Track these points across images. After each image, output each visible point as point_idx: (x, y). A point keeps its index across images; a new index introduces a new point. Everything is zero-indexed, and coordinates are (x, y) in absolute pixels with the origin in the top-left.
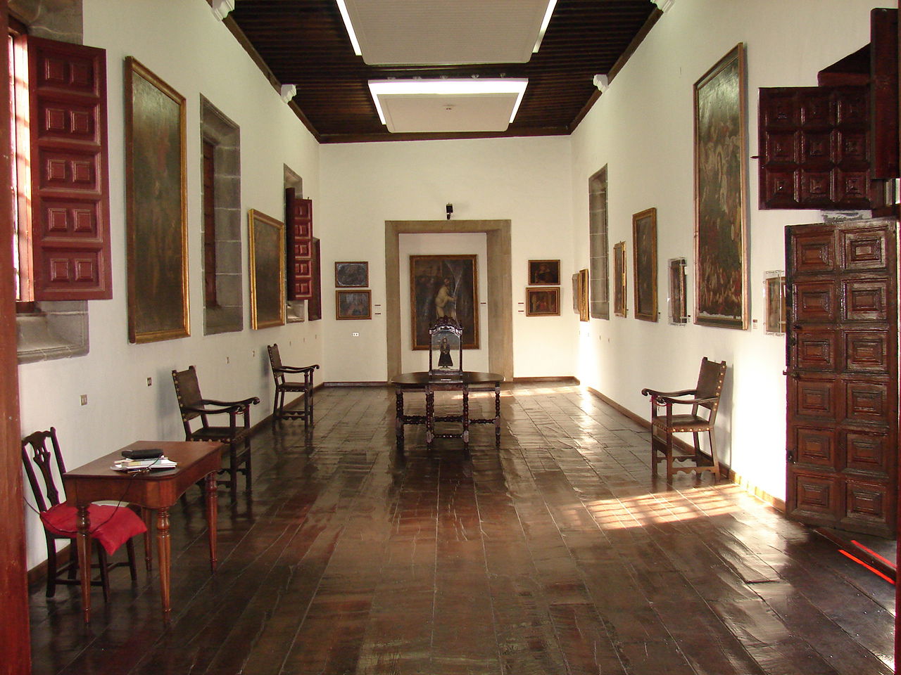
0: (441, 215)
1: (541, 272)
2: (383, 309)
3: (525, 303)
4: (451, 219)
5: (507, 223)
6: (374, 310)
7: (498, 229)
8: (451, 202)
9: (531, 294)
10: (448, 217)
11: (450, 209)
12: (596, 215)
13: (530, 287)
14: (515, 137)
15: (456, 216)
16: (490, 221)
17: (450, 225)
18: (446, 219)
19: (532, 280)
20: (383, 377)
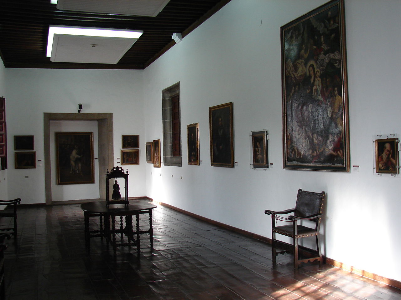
0: (75, 110)
1: (129, 142)
2: (43, 162)
3: (120, 158)
4: (81, 112)
5: (111, 115)
6: (37, 163)
7: (106, 119)
8: (81, 103)
9: (124, 154)
10: (79, 111)
11: (80, 107)
12: (166, 110)
13: (123, 149)
14: (115, 69)
15: (84, 111)
16: (102, 114)
17: (80, 116)
18: (78, 112)
19: (124, 146)
20: (43, 201)
